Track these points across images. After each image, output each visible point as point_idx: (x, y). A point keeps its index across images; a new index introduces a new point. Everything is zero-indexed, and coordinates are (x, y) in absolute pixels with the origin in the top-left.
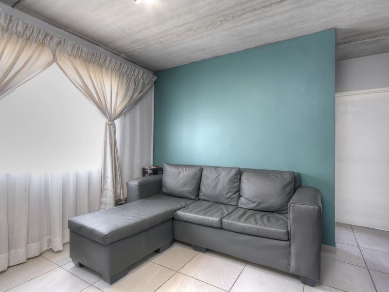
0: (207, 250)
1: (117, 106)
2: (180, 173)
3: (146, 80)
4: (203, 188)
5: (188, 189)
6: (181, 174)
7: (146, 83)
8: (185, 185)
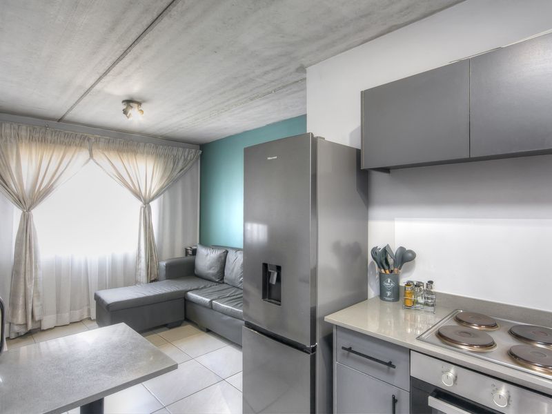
0: (208, 331)
1: (152, 189)
2: (207, 255)
3: (188, 156)
4: (227, 272)
5: (212, 272)
6: (208, 257)
7: (189, 158)
8: (210, 268)
